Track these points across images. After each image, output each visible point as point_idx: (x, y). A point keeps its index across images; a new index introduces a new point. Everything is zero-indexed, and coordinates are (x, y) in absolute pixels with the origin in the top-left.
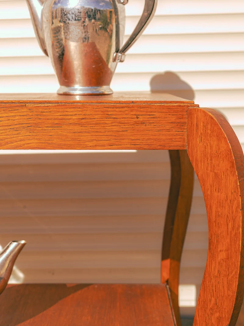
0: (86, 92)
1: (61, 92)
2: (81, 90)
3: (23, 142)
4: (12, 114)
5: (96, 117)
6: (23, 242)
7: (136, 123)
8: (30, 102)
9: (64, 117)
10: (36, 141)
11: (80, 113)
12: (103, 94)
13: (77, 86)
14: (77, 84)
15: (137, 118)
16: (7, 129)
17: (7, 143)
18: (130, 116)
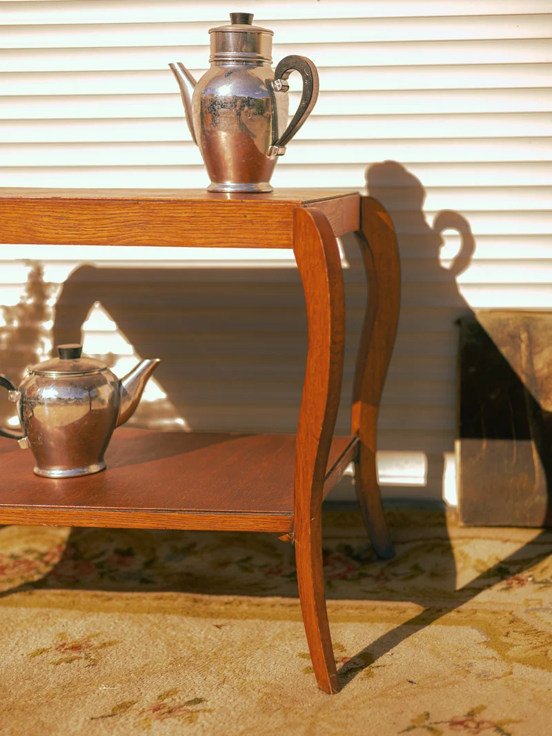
0: (239, 189)
1: (210, 189)
2: (232, 187)
3: (134, 239)
4: (124, 211)
5: (206, 215)
6: (158, 360)
7: (245, 222)
8: (143, 200)
9: (175, 215)
10: (147, 238)
11: (190, 211)
12: (260, 192)
13: (228, 183)
14: (228, 179)
15: (245, 216)
16: (119, 226)
17: (119, 239)
18: (238, 215)
